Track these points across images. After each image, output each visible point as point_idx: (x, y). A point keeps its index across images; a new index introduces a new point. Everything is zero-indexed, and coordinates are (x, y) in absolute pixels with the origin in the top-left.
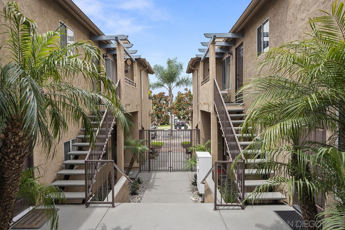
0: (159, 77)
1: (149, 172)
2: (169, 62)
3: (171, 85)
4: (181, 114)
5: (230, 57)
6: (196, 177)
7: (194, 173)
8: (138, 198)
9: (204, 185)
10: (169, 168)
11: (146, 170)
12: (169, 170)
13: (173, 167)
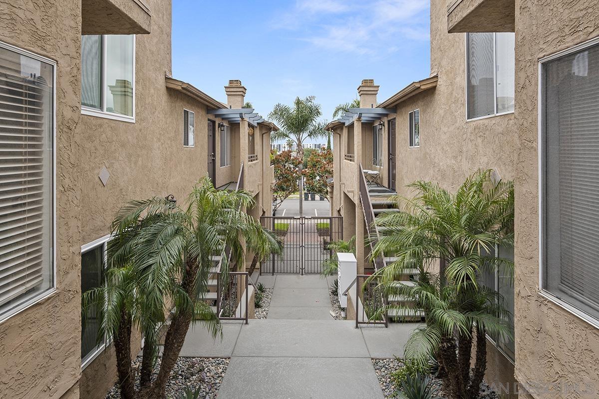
0: (283, 125)
1: (273, 275)
2: (298, 102)
3: (301, 136)
4: (316, 186)
5: (382, 129)
6: (336, 283)
7: (334, 277)
8: (262, 312)
9: (346, 297)
10: (301, 270)
11: (268, 271)
12: (301, 273)
13: (306, 269)
